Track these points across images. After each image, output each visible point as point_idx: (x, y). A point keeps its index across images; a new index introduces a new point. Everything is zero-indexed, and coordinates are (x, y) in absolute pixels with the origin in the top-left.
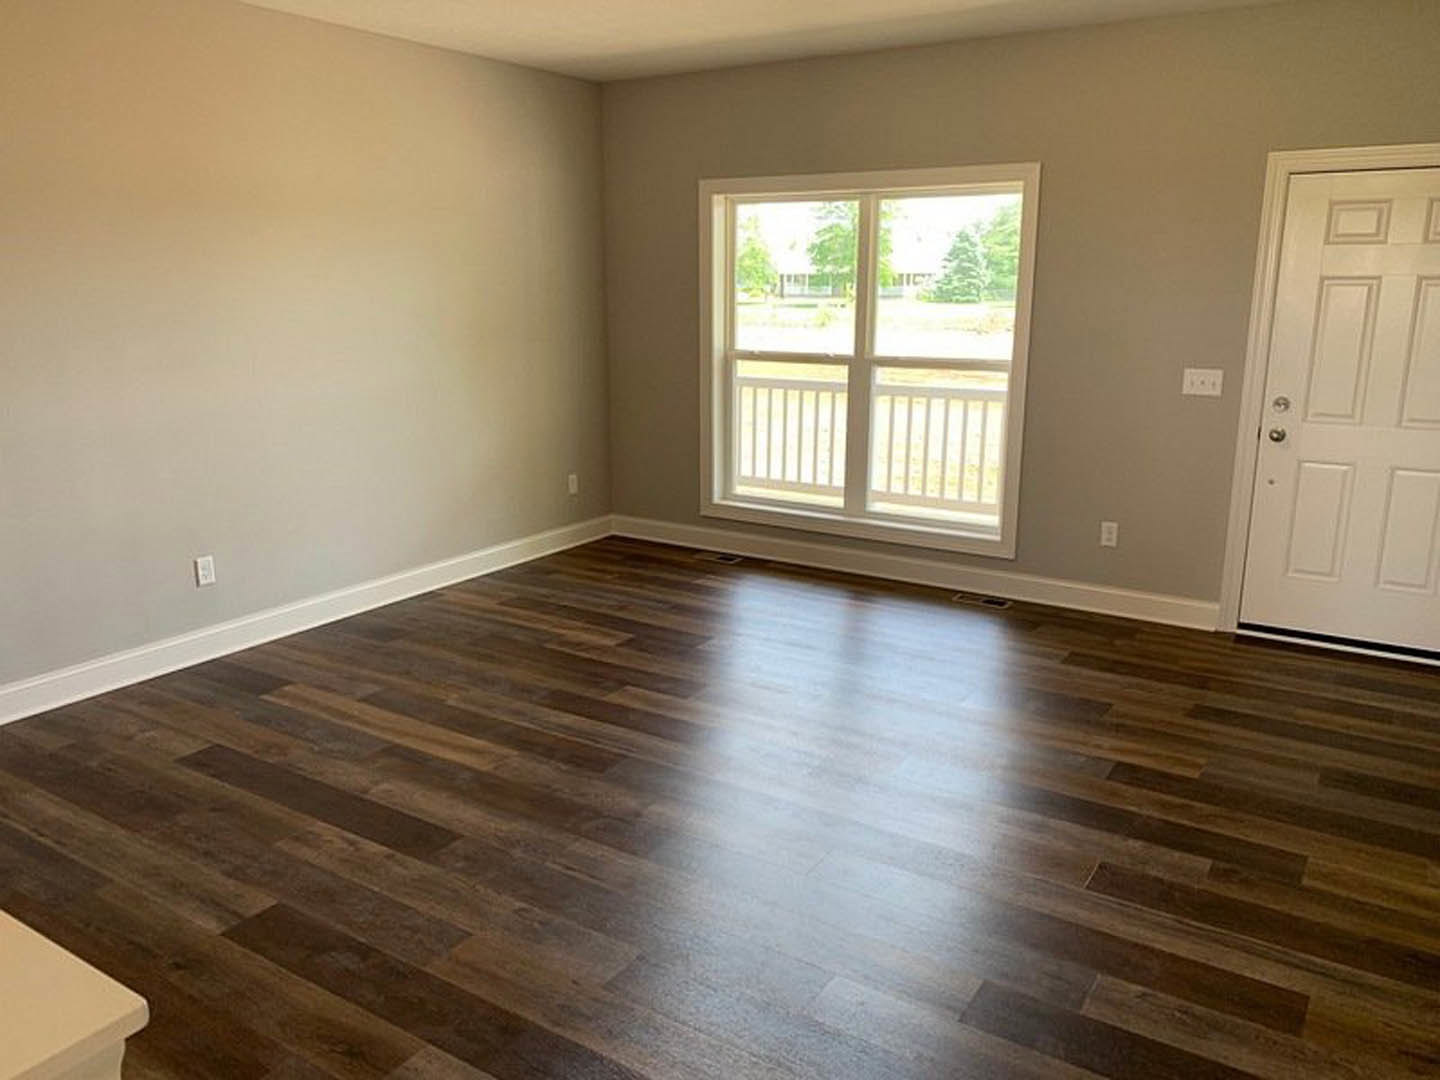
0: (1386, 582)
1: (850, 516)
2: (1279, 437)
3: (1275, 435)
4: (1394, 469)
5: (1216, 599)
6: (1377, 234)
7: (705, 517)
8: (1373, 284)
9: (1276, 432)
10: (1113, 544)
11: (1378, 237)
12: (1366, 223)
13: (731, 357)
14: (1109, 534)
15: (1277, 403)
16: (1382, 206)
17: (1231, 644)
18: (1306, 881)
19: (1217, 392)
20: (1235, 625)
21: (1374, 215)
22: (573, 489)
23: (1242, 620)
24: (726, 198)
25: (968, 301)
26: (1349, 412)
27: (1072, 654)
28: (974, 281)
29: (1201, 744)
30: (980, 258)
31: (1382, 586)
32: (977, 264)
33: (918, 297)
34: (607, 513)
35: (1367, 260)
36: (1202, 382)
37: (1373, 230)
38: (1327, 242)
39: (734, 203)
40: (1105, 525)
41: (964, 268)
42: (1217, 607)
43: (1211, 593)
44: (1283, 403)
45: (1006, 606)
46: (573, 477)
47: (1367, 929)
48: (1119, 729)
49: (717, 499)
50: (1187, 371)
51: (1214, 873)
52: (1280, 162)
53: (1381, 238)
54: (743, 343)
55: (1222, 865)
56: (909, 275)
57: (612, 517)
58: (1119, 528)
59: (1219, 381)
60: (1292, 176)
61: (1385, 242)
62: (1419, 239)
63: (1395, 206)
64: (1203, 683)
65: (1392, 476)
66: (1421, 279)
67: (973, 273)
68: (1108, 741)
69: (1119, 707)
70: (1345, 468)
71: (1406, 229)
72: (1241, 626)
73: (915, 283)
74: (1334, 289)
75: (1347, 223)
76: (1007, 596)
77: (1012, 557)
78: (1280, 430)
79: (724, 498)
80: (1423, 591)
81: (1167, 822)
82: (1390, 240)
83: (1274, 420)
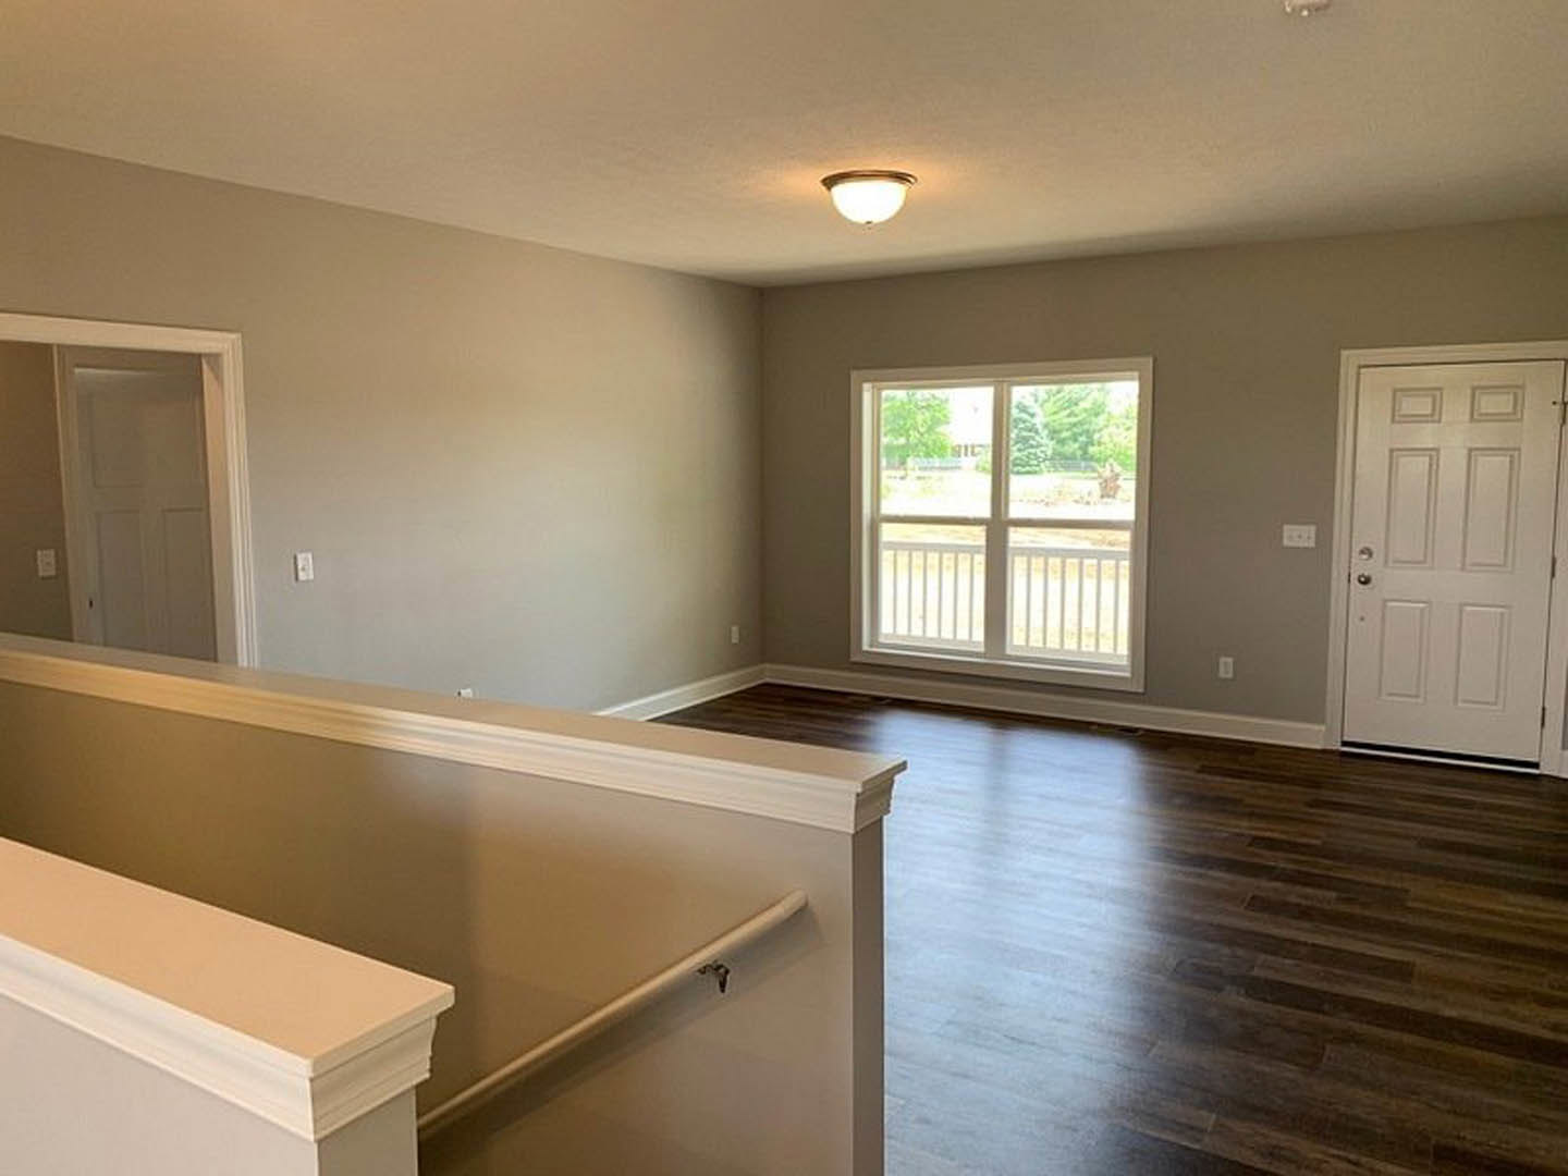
0: (1465, 701)
1: (990, 658)
2: (1366, 581)
3: (1363, 579)
4: (1462, 605)
5: (1322, 721)
6: (1432, 415)
7: (855, 663)
8: (1433, 453)
9: (1363, 576)
10: (1230, 676)
11: (1434, 416)
12: (1423, 406)
13: (878, 520)
14: (1226, 667)
15: (1362, 552)
16: (1435, 393)
17: (1338, 758)
18: (1410, 904)
19: (1312, 544)
20: (1339, 744)
21: (1430, 400)
22: (734, 641)
23: (1346, 739)
24: (873, 388)
25: (1028, 473)
26: (1421, 558)
27: (1203, 766)
28: (1033, 451)
29: (1320, 823)
30: (1039, 427)
31: (1460, 704)
32: (1037, 432)
33: (977, 467)
34: (763, 662)
35: (1426, 436)
36: (1298, 536)
37: (1429, 412)
38: (1393, 421)
39: (880, 389)
40: (1223, 660)
41: (1024, 438)
42: (1323, 728)
43: (1317, 715)
44: (1367, 552)
45: (1137, 734)
46: (735, 629)
47: (1456, 929)
48: (1251, 815)
49: (865, 647)
50: (1286, 527)
51: (1339, 899)
52: (1350, 358)
53: (1436, 418)
54: (887, 508)
55: (1344, 895)
56: (966, 447)
57: (768, 666)
58: (1234, 663)
59: (1313, 535)
60: (1363, 370)
61: (1439, 421)
62: (1467, 417)
63: (1445, 393)
64: (1317, 785)
65: (1461, 612)
66: (1470, 450)
67: (1032, 442)
68: (1245, 823)
69: (1249, 801)
70: (1421, 605)
71: (1456, 409)
72: (1345, 744)
73: (973, 454)
74: (1403, 460)
75: (1409, 406)
76: (1137, 726)
77: (1141, 690)
78: (1366, 574)
79: (871, 646)
80: (1494, 708)
81: (1299, 872)
82: (1443, 420)
83: (1361, 566)
